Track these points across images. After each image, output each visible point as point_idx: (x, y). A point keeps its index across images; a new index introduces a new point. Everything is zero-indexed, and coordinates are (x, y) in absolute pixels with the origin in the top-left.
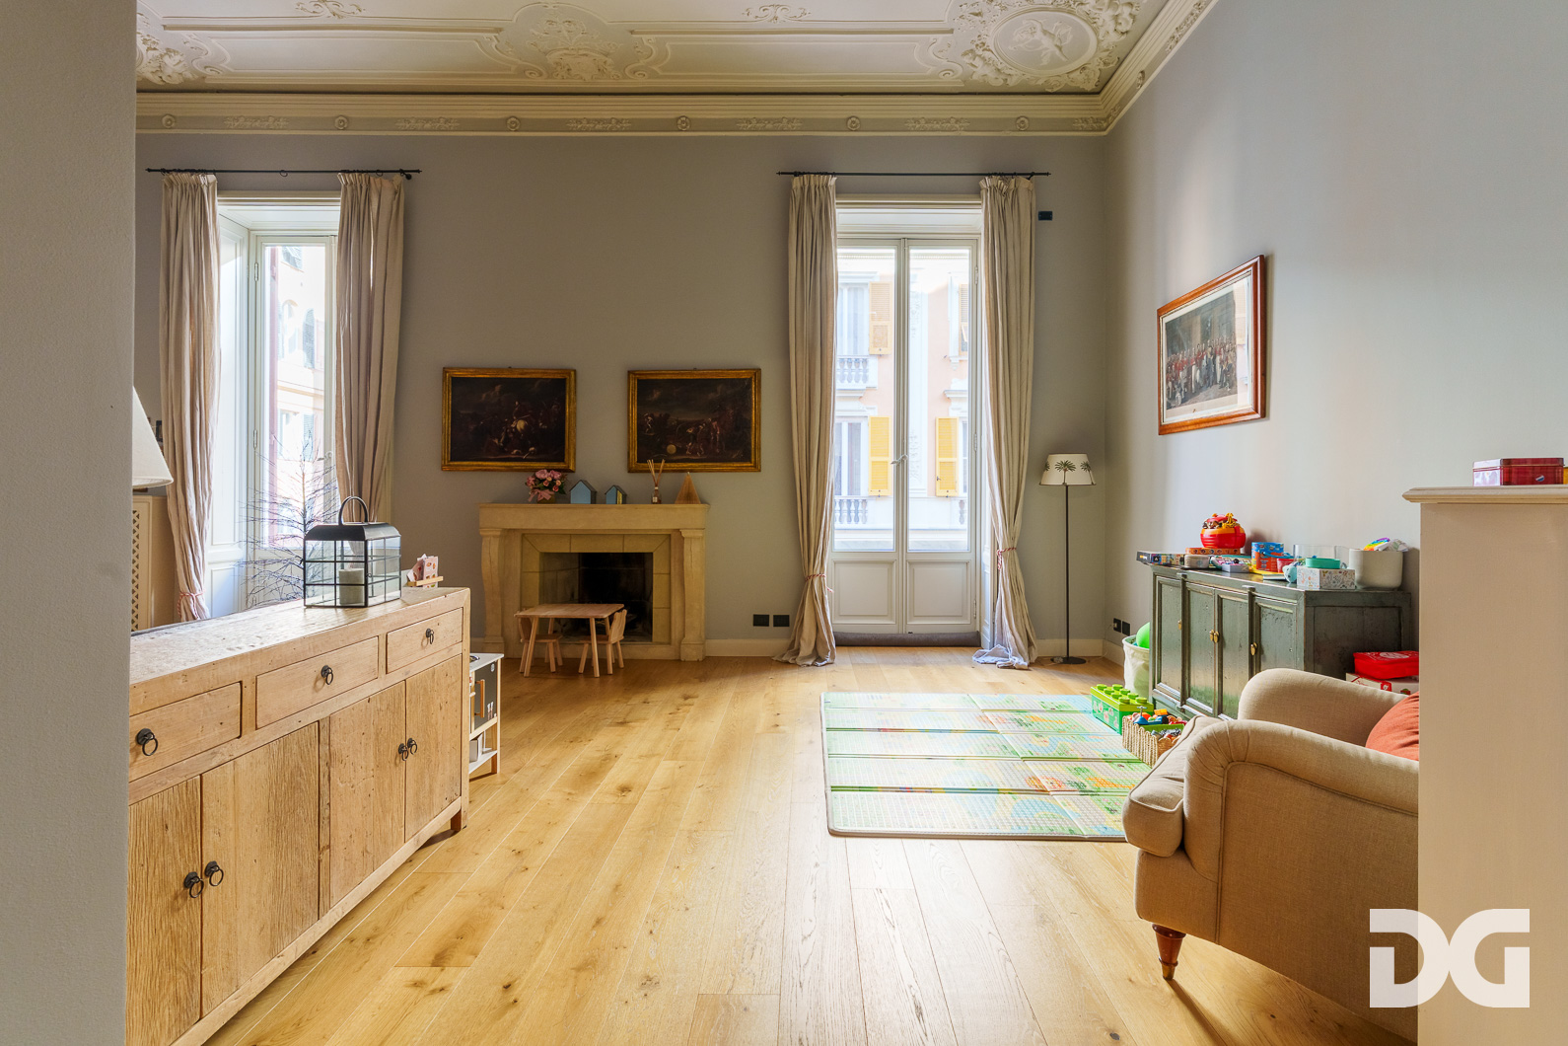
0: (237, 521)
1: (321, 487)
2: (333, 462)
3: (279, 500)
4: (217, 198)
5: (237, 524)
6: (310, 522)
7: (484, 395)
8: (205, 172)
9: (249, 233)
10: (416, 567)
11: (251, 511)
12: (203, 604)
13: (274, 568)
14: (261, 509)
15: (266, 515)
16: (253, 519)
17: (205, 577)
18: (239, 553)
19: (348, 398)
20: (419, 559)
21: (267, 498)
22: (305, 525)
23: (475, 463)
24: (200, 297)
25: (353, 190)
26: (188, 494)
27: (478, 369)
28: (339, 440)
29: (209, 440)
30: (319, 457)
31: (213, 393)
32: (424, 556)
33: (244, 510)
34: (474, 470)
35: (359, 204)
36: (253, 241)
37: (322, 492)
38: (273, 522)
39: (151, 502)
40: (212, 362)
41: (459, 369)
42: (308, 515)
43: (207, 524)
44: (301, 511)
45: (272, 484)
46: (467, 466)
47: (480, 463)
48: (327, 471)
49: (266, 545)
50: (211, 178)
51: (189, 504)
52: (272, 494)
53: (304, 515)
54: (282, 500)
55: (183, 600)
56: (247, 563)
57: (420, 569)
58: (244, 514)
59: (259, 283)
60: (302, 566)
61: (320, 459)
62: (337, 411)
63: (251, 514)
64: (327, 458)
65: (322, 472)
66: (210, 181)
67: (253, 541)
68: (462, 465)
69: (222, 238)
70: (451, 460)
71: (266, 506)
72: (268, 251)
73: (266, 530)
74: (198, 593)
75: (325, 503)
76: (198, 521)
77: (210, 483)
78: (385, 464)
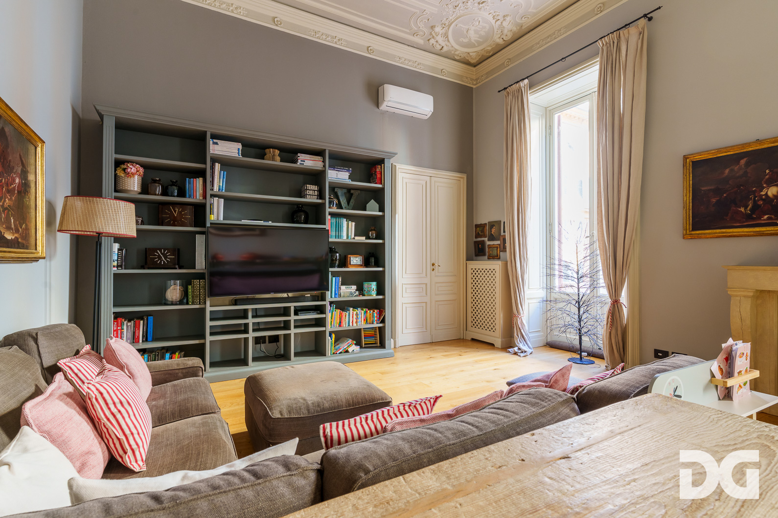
0: (541, 275)
1: (588, 254)
2: (596, 238)
3: (563, 263)
4: (529, 92)
5: (541, 277)
6: (581, 277)
7: (727, 171)
8: (523, 79)
9: (546, 110)
10: (722, 356)
11: (548, 270)
12: (524, 322)
13: (561, 305)
14: (554, 269)
15: (557, 273)
16: (550, 275)
17: (525, 307)
18: (542, 294)
19: (606, 192)
20: (724, 345)
21: (557, 262)
22: (578, 279)
23: (718, 231)
24: (521, 150)
25: (607, 48)
26: (516, 260)
27: (719, 150)
28: (600, 222)
29: (526, 230)
30: (586, 235)
31: (528, 203)
32: (730, 341)
33: (545, 269)
34: (717, 237)
35: (612, 55)
36: (548, 113)
37: (588, 258)
38: (560, 276)
39: (501, 264)
40: (527, 185)
41: (699, 153)
42: (580, 273)
43: (526, 277)
44: (576, 270)
45: (559, 254)
46: (709, 234)
47: (724, 230)
48: (591, 244)
49: (557, 289)
50: (526, 81)
51: (517, 266)
52: (560, 260)
53: (578, 273)
54: (565, 263)
55: (515, 318)
56: (547, 301)
57: (727, 359)
58: (545, 272)
59: (551, 137)
60: (577, 305)
61: (587, 237)
62: (598, 203)
63: (549, 272)
64: (591, 236)
65: (588, 245)
66: (525, 84)
67: (550, 288)
68: (704, 234)
69: (532, 115)
70: (693, 230)
71: (557, 267)
72: (556, 116)
73: (557, 282)
74: (522, 315)
75: (590, 265)
76: (522, 275)
77: (527, 254)
78: (634, 236)
